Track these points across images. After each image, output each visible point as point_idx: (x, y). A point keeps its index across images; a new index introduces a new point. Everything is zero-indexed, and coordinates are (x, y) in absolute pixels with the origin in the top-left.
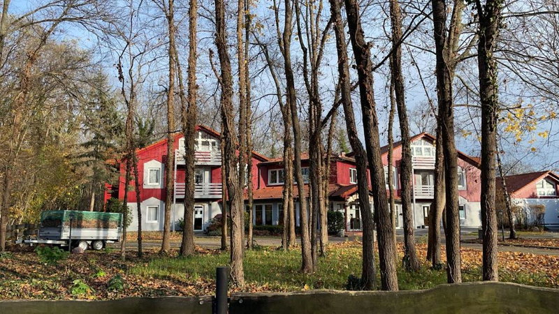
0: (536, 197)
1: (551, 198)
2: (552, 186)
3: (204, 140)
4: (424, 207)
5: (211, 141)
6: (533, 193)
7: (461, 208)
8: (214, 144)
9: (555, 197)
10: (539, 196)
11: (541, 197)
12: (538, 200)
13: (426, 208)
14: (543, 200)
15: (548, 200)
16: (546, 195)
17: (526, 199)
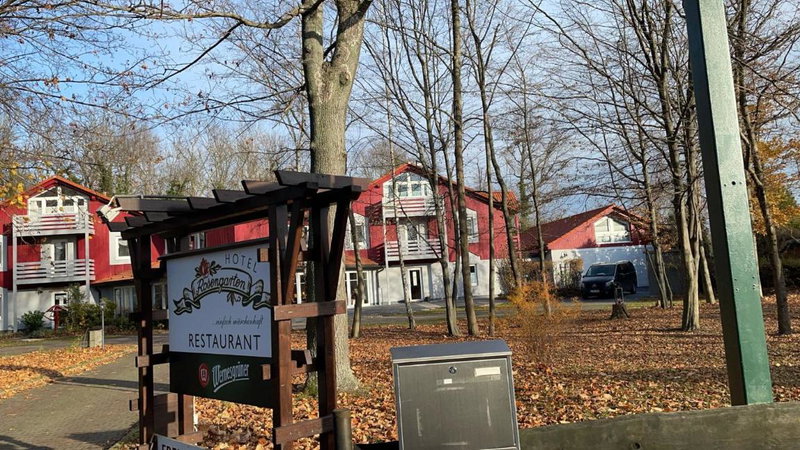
0: (595, 246)
1: (621, 245)
2: (623, 227)
3: (67, 198)
4: (411, 272)
5: (75, 199)
6: (589, 240)
7: (472, 269)
8: (81, 203)
9: (626, 244)
10: (599, 243)
11: (602, 246)
12: (597, 250)
13: (415, 274)
14: (606, 249)
15: (615, 249)
16: (613, 242)
17: (576, 250)
